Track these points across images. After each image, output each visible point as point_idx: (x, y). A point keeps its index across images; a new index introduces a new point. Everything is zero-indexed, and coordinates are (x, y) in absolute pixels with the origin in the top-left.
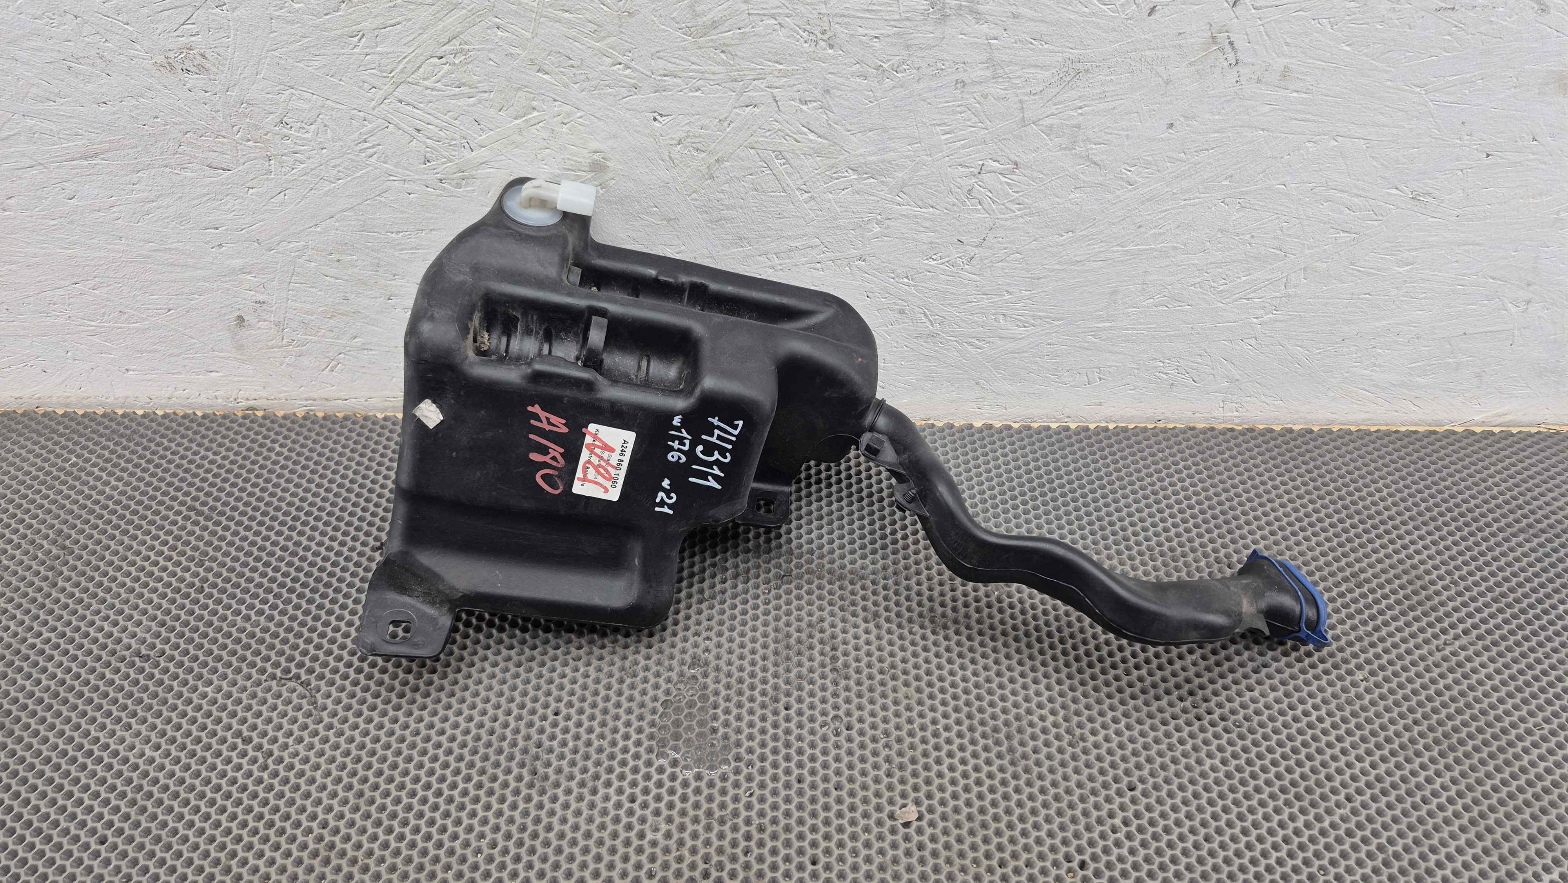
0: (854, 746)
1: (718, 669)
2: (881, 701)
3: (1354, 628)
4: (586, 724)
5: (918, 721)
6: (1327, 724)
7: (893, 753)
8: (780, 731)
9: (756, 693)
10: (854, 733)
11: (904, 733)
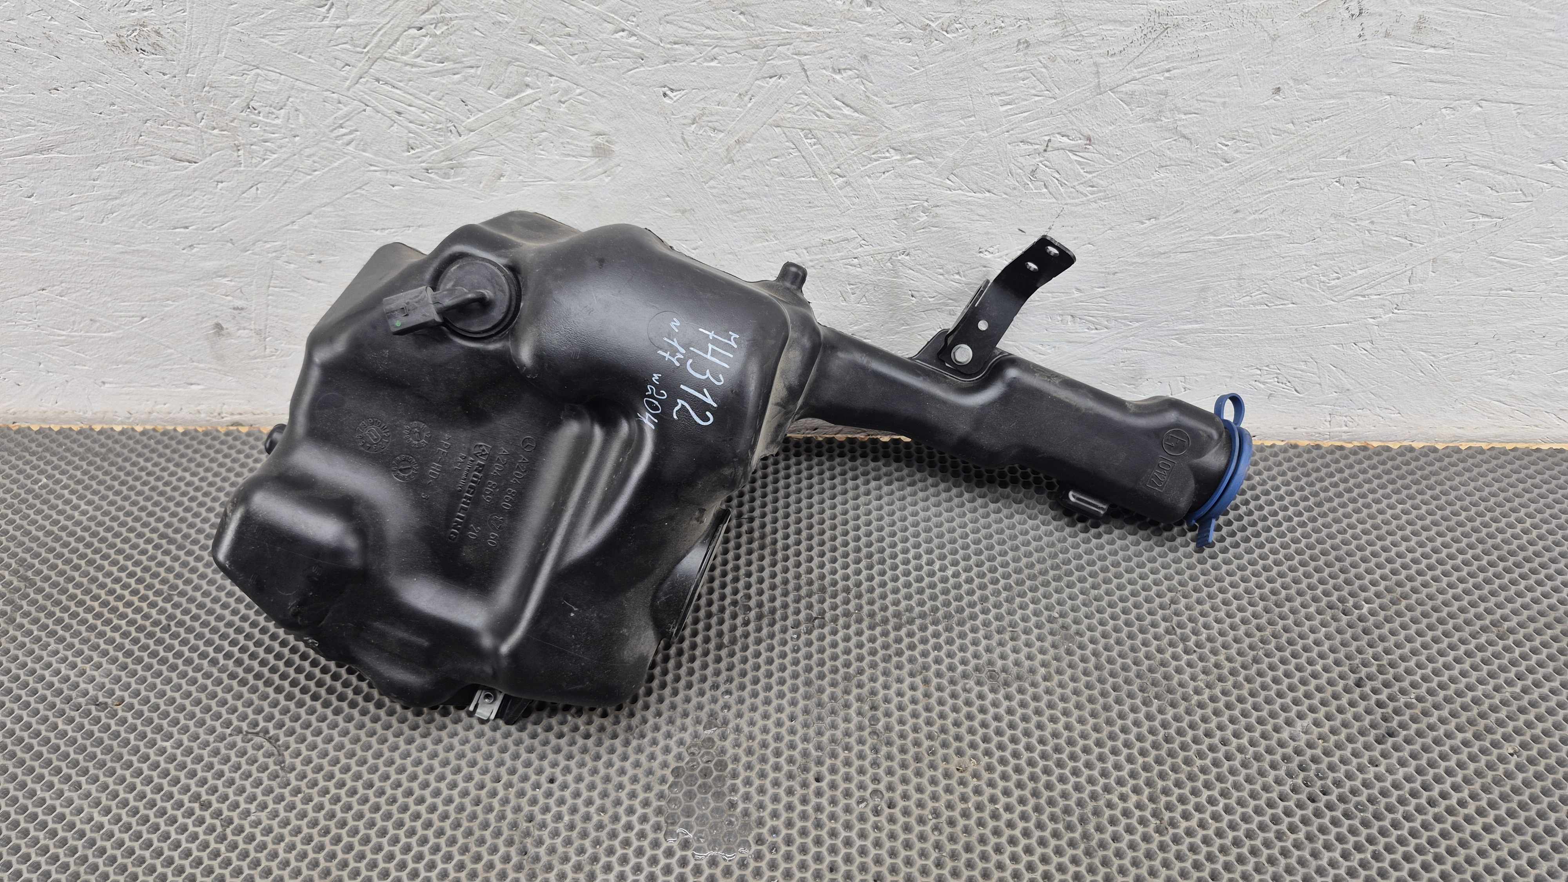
0: (898, 828)
1: (738, 730)
2: (929, 773)
3: (1497, 689)
4: (585, 794)
5: (974, 799)
6: (1471, 810)
7: (944, 838)
8: (809, 808)
9: (782, 760)
10: (897, 812)
11: (956, 814)
